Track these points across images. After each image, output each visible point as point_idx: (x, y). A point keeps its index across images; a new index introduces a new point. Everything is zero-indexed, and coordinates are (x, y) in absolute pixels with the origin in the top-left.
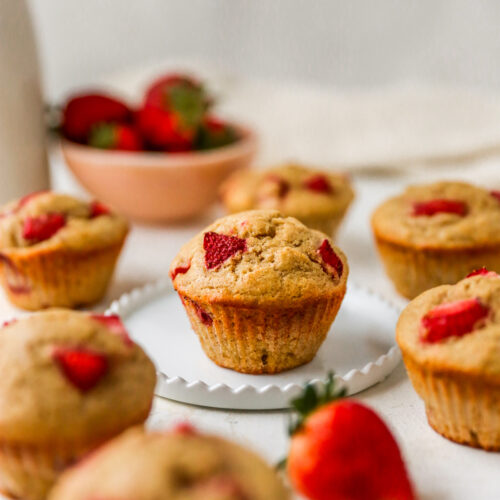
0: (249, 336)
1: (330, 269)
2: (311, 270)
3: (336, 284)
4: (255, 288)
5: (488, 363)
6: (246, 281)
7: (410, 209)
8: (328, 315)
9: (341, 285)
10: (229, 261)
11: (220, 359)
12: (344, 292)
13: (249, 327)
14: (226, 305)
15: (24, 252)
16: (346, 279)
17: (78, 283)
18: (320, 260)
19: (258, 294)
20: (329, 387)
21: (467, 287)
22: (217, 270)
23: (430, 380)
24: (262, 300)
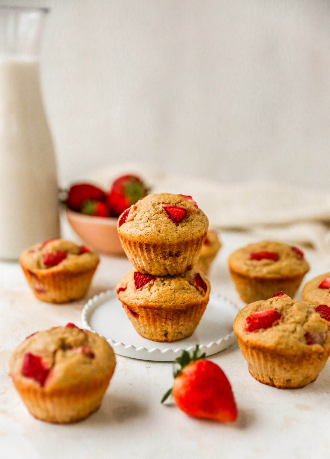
0: (158, 324)
1: (200, 288)
2: (190, 289)
3: (203, 296)
4: (160, 299)
5: (278, 344)
6: (156, 295)
7: (248, 256)
8: (199, 312)
9: (206, 296)
10: (147, 285)
11: (143, 334)
12: (208, 300)
13: (158, 319)
14: (145, 307)
15: (44, 271)
16: (209, 293)
17: (72, 289)
18: (195, 284)
19: (162, 302)
20: (195, 353)
21: (271, 303)
22: (141, 290)
23: (249, 350)
24: (164, 305)
